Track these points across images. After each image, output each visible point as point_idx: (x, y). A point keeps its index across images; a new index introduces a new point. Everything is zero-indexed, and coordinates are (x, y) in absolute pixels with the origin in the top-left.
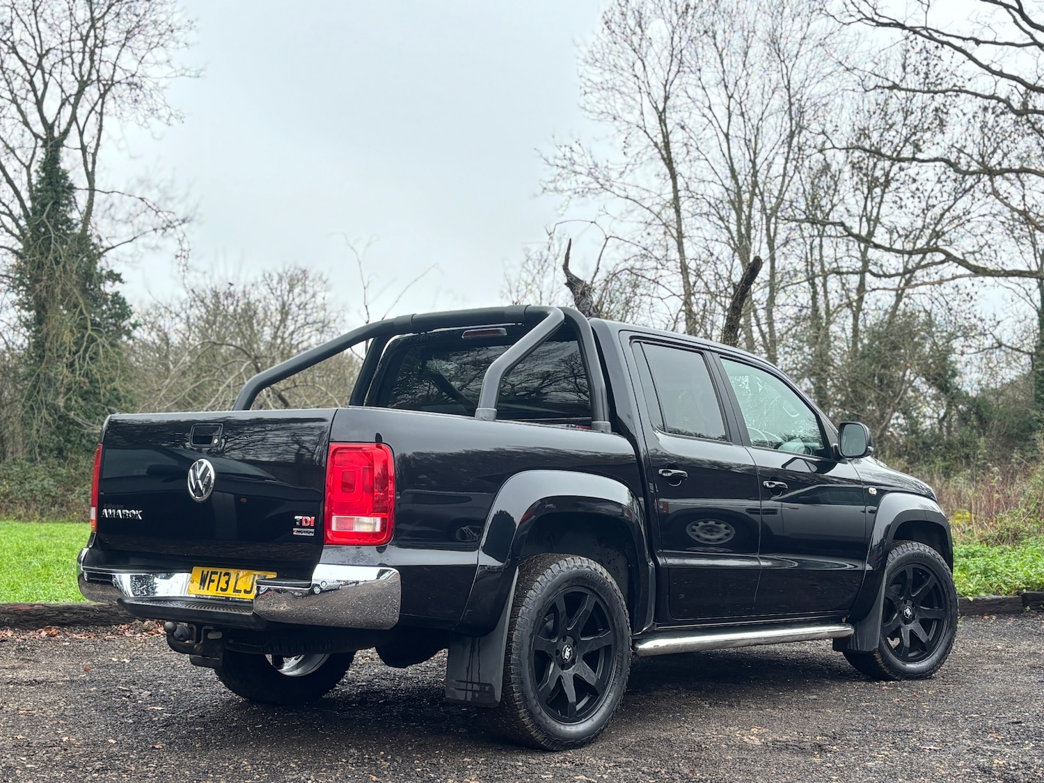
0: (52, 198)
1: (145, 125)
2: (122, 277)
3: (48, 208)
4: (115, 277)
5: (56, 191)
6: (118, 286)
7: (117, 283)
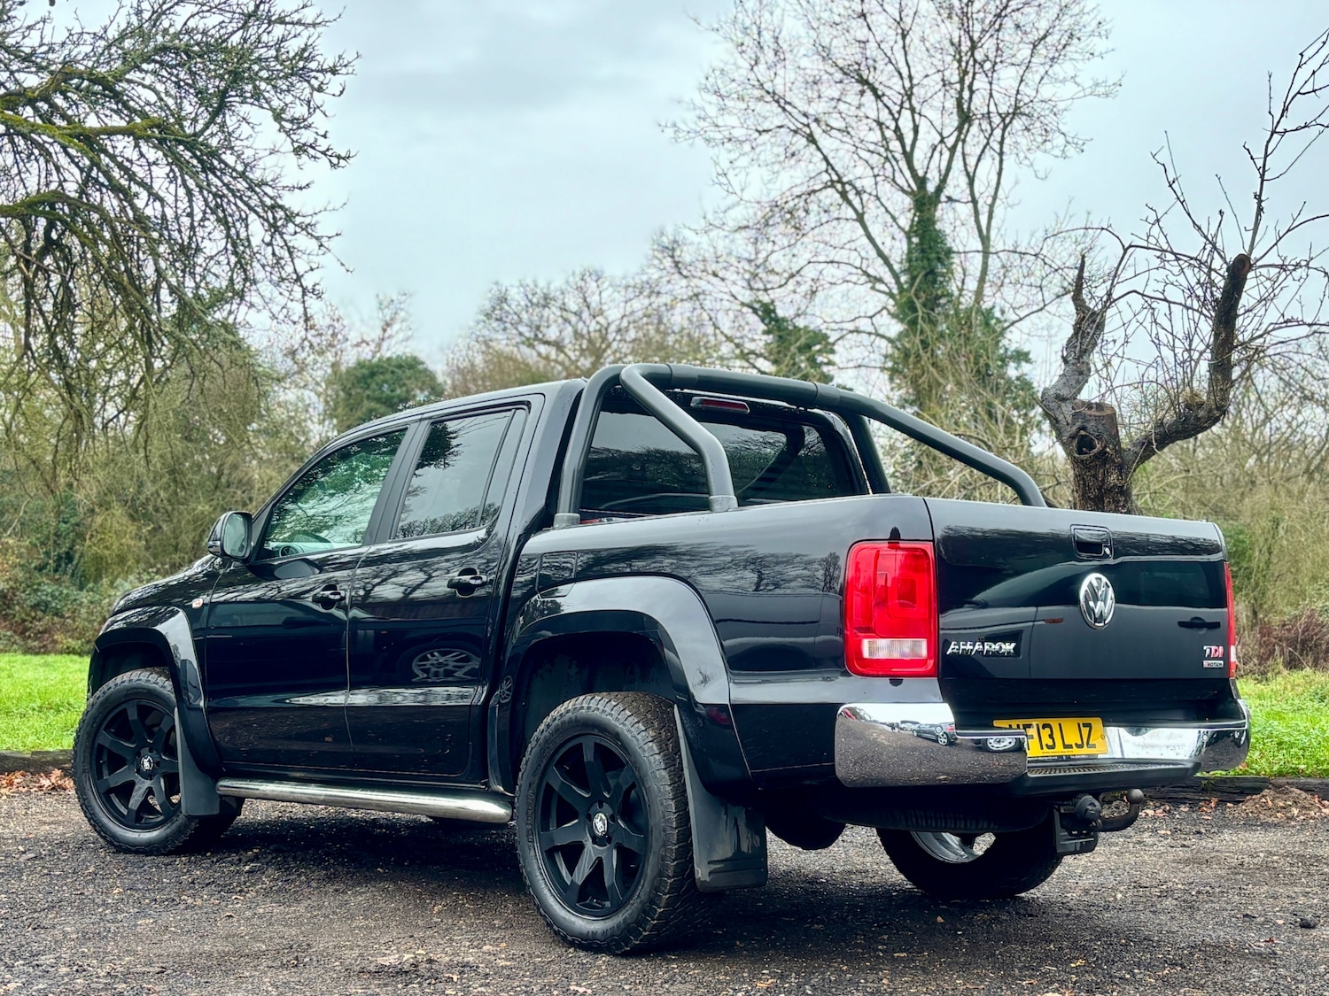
0: (923, 268)
1: (1027, 162)
2: (1031, 356)
3: (918, 280)
4: (1022, 356)
5: (928, 259)
6: (1025, 367)
7: (1023, 364)
